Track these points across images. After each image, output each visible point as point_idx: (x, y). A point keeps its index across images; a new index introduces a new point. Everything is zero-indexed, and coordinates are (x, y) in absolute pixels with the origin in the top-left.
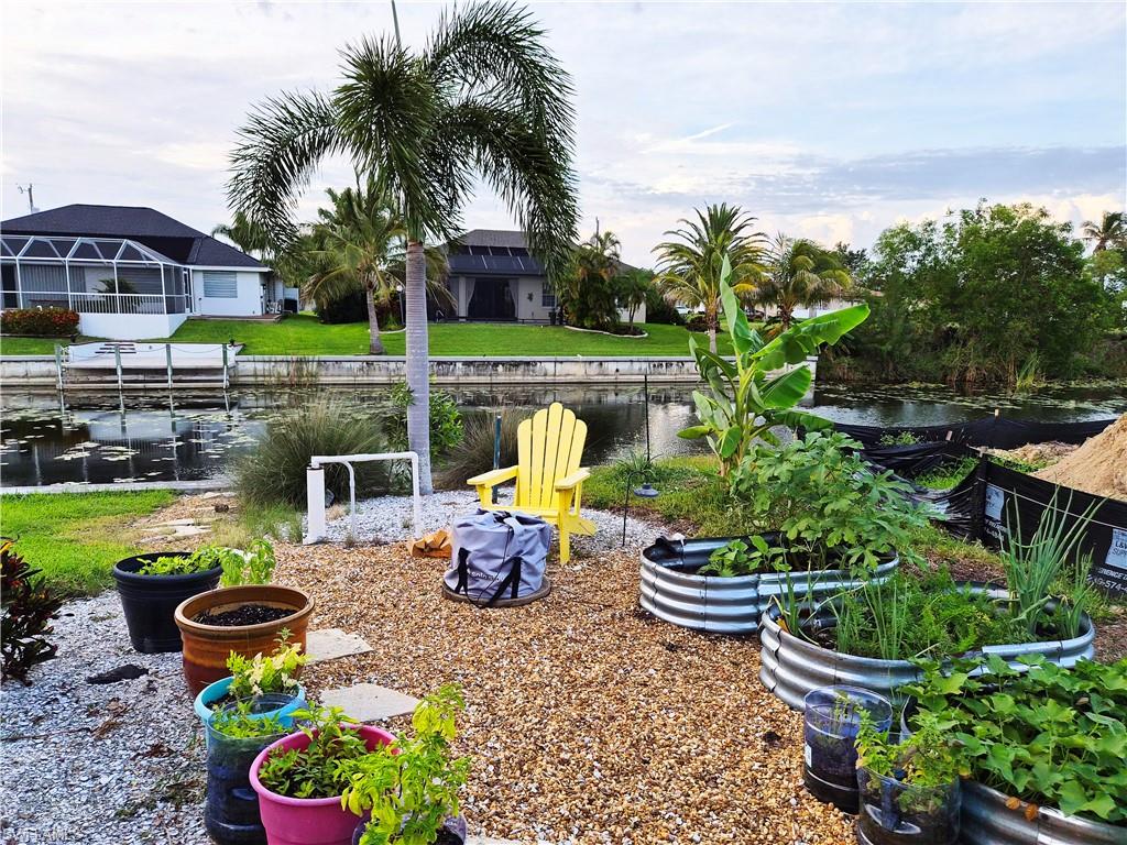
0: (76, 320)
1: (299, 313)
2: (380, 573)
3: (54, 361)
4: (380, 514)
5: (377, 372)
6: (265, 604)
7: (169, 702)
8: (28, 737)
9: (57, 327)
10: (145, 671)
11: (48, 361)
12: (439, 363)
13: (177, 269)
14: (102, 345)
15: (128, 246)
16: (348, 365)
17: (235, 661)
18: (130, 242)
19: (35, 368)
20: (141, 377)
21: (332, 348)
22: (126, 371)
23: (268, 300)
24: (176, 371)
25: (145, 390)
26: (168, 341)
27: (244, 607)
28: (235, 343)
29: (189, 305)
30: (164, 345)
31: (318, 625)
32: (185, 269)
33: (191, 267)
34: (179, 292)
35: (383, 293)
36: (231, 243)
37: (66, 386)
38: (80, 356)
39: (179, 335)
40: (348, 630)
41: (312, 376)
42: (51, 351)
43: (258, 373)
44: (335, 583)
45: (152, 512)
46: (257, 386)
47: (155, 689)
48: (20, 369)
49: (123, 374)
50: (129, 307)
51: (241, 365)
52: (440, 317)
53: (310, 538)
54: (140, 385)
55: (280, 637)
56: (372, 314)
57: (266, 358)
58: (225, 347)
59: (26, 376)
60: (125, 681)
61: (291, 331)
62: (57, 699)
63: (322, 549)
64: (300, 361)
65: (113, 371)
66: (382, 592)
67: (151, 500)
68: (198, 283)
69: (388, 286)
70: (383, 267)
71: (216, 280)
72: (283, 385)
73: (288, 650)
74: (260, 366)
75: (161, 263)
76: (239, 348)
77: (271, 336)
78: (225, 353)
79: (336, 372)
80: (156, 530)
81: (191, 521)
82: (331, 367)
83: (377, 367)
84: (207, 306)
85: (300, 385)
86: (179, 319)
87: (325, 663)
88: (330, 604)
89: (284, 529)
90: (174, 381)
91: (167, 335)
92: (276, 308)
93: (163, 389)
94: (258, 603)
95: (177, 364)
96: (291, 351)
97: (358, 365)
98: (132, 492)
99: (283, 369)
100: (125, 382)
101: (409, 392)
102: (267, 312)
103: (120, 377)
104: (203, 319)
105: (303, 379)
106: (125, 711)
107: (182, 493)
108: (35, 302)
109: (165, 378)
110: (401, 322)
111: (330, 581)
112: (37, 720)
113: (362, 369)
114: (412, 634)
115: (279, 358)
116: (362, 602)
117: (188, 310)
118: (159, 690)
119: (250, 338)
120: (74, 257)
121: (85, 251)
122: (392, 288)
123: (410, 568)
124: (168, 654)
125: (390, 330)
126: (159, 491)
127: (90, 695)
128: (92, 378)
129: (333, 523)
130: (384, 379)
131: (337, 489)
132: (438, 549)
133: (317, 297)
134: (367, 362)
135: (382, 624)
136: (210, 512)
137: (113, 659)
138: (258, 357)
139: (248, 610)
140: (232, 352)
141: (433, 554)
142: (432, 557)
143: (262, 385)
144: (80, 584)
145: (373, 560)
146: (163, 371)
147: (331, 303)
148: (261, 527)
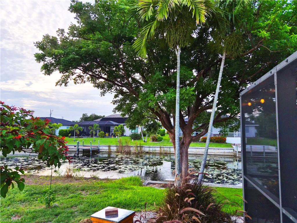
19: (226, 151)
20: (257, 154)
22: (253, 152)
24: (266, 153)
37: (239, 156)
90: (266, 156)
109: (263, 155)
146: (262, 153)
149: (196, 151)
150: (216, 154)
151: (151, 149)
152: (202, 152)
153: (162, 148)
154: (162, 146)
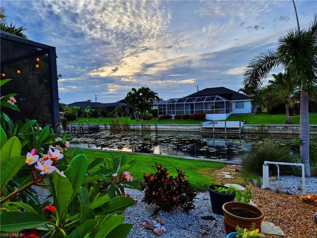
0: (205, 116)
1: (263, 111)
2: (289, 206)
3: (200, 126)
4: (289, 183)
5: (289, 130)
6: (248, 210)
7: (220, 231)
8: (187, 230)
9: (201, 118)
10: (215, 219)
11: (199, 126)
12: (314, 127)
13: (229, 102)
14: (210, 122)
15: (217, 97)
16: (278, 127)
17: (238, 228)
18: (218, 96)
19: (196, 127)
20: (219, 130)
21: (273, 122)
22: (215, 128)
23: (253, 108)
24: (227, 129)
25: (220, 133)
26: (225, 121)
27: (242, 209)
28: (243, 121)
29: (231, 111)
30: (224, 122)
31: (265, 219)
32: (231, 102)
33: (232, 101)
34: (229, 108)
35: (292, 104)
36: (243, 93)
37: (202, 132)
38: (205, 125)
39: (229, 119)
40: (276, 224)
41: (266, 130)
42: (199, 124)
43: (249, 129)
44: (272, 206)
45: (219, 168)
46: (249, 133)
47: (217, 226)
48: (193, 127)
49: (214, 129)
50: (217, 112)
51: (244, 127)
52: (314, 111)
53: (263, 187)
54: (218, 132)
55: (252, 225)
56: (287, 111)
57: (252, 125)
58: (240, 122)
59: (194, 129)
60: (210, 221)
61: (260, 117)
62: (194, 221)
63: (268, 192)
64: (262, 126)
65: (212, 128)
66: (289, 213)
67: (219, 165)
68: (234, 105)
69: (293, 101)
70: (292, 96)
71: (239, 104)
72: (256, 133)
73: (255, 230)
74: (250, 127)
75: (225, 101)
76: (244, 122)
77: (254, 118)
78: (240, 124)
79: (274, 129)
80: (220, 174)
81: (229, 173)
82: (272, 128)
83: (289, 128)
84: (236, 111)
85: (262, 133)
86: (229, 114)
87: (268, 235)
88: (270, 213)
89: (255, 181)
90: (227, 131)
91: (225, 119)
92: (255, 110)
93: (224, 133)
94: (246, 209)
95: (227, 127)
96: (259, 123)
97: (282, 127)
98: (215, 162)
99: (257, 128)
100: (215, 131)
101: (301, 141)
102: (253, 112)
103: (214, 130)
104: (235, 114)
105: (263, 131)
106: (209, 230)
107: (227, 164)
108: (197, 112)
109: (224, 130)
110: (298, 113)
111: (270, 204)
112: (190, 225)
113: (283, 129)
114: (301, 234)
115: (256, 125)
116: (282, 215)
117: (231, 112)
118: (218, 226)
119: (248, 119)
120: (205, 101)
121: (208, 99)
122: (295, 102)
123: (301, 206)
124: (221, 216)
125: (294, 116)
126: (221, 162)
127: (202, 222)
128: (208, 130)
129: (272, 183)
130: (291, 132)
131: (273, 171)
132: (313, 202)
133: (268, 106)
134: (285, 127)
135: (289, 226)
136: (234, 171)
137: (207, 213)
138: (249, 125)
139: (243, 211)
140: (242, 124)
141: (310, 203)
142: (310, 204)
143: (250, 133)
144: (201, 188)
145: (286, 200)
146: (224, 129)
147: (273, 108)
148: (248, 179)
149: (171, 128)
150: (187, 130)
151: (135, 127)
152: (176, 129)
153: (143, 126)
154: (143, 124)
